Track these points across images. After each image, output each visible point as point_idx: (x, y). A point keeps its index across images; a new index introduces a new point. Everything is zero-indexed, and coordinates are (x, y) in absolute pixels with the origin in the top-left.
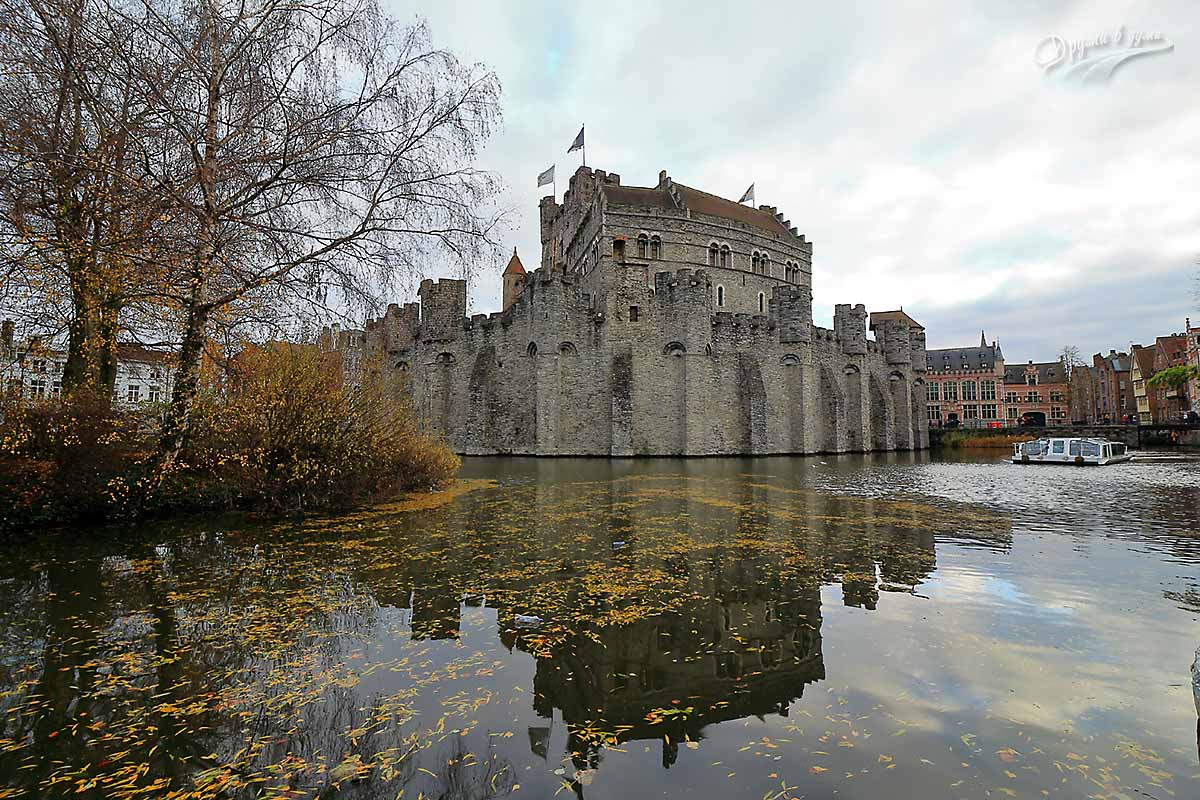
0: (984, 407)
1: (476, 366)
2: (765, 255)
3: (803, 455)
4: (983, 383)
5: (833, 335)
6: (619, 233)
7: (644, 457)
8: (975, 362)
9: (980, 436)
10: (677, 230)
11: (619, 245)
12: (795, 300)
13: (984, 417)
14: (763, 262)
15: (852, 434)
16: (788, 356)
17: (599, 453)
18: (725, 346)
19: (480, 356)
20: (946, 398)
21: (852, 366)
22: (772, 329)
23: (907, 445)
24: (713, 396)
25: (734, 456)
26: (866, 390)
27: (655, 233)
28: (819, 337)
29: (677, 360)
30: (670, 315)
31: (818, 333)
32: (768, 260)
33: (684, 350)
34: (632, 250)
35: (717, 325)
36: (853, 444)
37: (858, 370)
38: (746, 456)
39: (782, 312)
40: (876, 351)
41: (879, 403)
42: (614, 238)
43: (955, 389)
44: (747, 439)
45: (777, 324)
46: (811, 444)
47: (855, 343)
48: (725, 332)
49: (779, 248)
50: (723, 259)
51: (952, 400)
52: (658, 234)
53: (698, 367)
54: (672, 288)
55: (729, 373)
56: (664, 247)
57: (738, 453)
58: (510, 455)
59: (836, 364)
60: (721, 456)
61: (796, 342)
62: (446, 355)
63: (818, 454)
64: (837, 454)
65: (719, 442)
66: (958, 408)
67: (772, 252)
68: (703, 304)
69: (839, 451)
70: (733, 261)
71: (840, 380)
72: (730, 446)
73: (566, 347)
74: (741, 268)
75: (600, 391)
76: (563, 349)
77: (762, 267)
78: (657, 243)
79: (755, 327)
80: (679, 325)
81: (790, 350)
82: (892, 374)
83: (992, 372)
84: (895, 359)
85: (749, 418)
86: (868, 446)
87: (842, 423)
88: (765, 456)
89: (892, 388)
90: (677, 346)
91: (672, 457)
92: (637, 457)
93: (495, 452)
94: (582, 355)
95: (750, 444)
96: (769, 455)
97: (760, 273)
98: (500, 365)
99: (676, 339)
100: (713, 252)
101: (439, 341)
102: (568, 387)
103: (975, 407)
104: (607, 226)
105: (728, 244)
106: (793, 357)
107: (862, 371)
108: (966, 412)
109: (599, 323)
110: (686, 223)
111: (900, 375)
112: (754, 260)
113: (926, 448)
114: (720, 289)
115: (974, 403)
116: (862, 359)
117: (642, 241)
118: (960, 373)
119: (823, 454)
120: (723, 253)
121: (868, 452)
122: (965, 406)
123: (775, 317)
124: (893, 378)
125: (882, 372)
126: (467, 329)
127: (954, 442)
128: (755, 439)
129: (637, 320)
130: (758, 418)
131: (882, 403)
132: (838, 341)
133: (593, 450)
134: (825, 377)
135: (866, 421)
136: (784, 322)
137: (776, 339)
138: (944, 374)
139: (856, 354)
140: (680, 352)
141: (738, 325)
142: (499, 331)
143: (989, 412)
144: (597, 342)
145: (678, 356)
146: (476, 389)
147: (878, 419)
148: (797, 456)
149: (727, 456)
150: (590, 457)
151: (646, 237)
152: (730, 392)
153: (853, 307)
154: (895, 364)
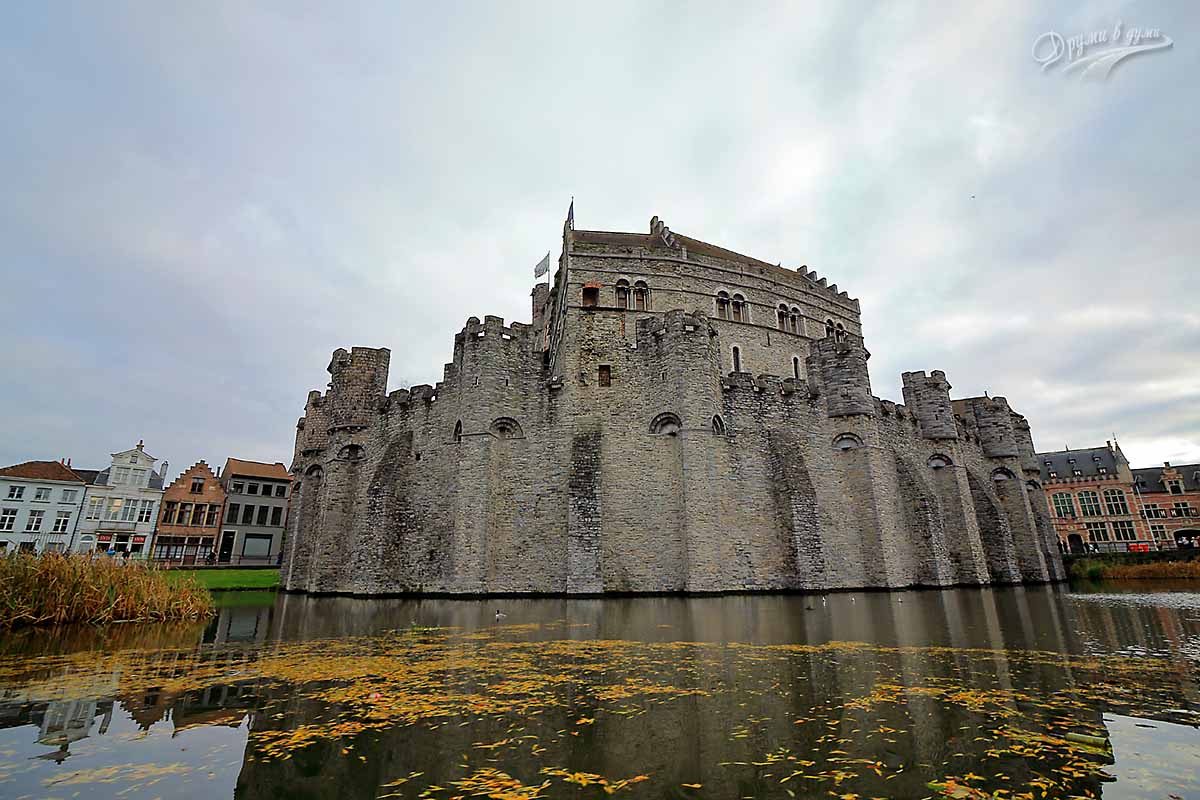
0: (1115, 524)
1: (384, 459)
2: (795, 310)
3: (887, 590)
4: (1106, 493)
5: (906, 411)
6: (589, 279)
7: (622, 596)
8: (1090, 467)
9: (1127, 563)
10: (670, 274)
11: (591, 293)
12: (842, 356)
13: (1119, 538)
14: (793, 318)
15: (956, 557)
16: (842, 437)
17: (553, 589)
18: (744, 421)
19: (392, 446)
20: (1060, 514)
21: (940, 457)
22: (815, 396)
23: (1040, 575)
24: (732, 496)
25: (773, 593)
26: (966, 491)
27: (639, 278)
28: (886, 413)
29: (672, 440)
30: (658, 377)
31: (884, 407)
32: (800, 316)
33: (680, 425)
34: (608, 298)
35: (730, 389)
36: (960, 573)
37: (949, 462)
38: (793, 593)
39: (827, 375)
40: (968, 438)
41: (988, 513)
42: (583, 285)
43: (1070, 502)
44: (791, 562)
45: (821, 391)
46: (897, 570)
47: (939, 422)
48: (742, 400)
49: (814, 302)
50: (737, 313)
51: (1069, 517)
52: (644, 279)
53: (700, 447)
54: (658, 338)
55: (754, 461)
56: (654, 295)
57: (780, 587)
58: (420, 596)
59: (917, 454)
60: (751, 593)
61: (853, 415)
62: (354, 448)
63: (910, 588)
64: (940, 588)
65: (746, 570)
66: (1081, 526)
67: (805, 307)
68: (705, 357)
69: (943, 583)
70: (751, 314)
71: (927, 476)
72: (765, 576)
73: (505, 426)
74: (763, 324)
75: (553, 490)
76: (502, 430)
77: (794, 325)
78: (642, 290)
79: (789, 394)
80: (671, 387)
81: (846, 426)
82: (996, 472)
83: (1116, 478)
84: (997, 450)
85: (791, 529)
86: (983, 576)
87: (939, 541)
88: (824, 592)
89: (1001, 491)
90: (670, 419)
91: (670, 594)
92: (608, 596)
93: (398, 590)
94: (530, 437)
95: (797, 573)
96: (831, 591)
97: (791, 332)
98: (418, 458)
99: (666, 409)
100: (721, 302)
101: (344, 429)
102: (508, 485)
103: (1102, 525)
104: (573, 270)
105: (741, 293)
106: (851, 437)
107: (956, 462)
108: (1091, 532)
109: (553, 391)
110: (682, 266)
111: (1009, 473)
112: (781, 315)
113: (1064, 581)
114: (736, 350)
115: (1100, 519)
116: (953, 446)
117: (622, 289)
118: (1072, 482)
119: (916, 588)
120: (736, 305)
121: (986, 586)
122: (1089, 525)
123: (817, 381)
124: (1000, 477)
125: (983, 470)
126: (383, 411)
127: (1091, 572)
128: (804, 562)
129: (609, 385)
130: (806, 528)
131: (992, 511)
132: (914, 422)
133: (543, 586)
134: (903, 471)
135: (975, 538)
136: (832, 386)
137: (823, 413)
138: (1051, 483)
139: (944, 439)
140: (675, 428)
141: (762, 390)
142: (420, 410)
143: (1124, 531)
144: (552, 417)
145: (673, 434)
146: (377, 491)
147: (991, 536)
148: (876, 591)
149: (762, 593)
150: (536, 596)
151: (627, 283)
152: (757, 489)
153: (928, 375)
154: (997, 457)
